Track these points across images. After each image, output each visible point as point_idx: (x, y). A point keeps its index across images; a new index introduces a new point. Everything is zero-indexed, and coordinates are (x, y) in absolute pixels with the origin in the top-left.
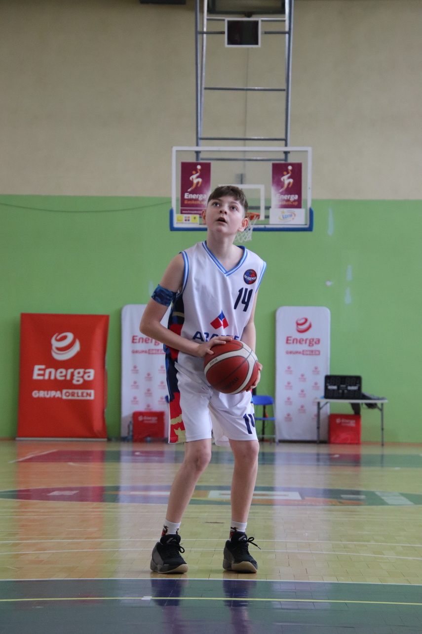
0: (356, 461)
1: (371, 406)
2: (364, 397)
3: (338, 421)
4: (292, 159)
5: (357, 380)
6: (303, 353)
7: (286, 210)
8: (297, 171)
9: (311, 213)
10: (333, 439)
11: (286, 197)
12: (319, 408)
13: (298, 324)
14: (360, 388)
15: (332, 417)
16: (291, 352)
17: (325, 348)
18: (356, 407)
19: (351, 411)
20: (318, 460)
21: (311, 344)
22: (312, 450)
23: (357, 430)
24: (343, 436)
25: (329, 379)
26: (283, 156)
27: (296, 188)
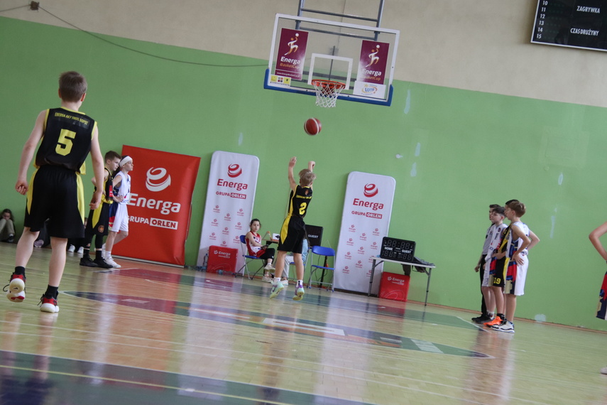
0: (401, 314)
1: (420, 269)
2: (416, 261)
3: (389, 279)
4: (381, 39)
5: (411, 245)
6: (367, 215)
7: (369, 84)
8: (384, 50)
9: (391, 89)
10: (382, 294)
11: (370, 72)
12: (374, 265)
13: (366, 189)
14: (412, 253)
15: (385, 275)
16: (356, 213)
17: (387, 212)
18: (407, 269)
19: (402, 272)
20: (367, 308)
21: (375, 208)
22: (363, 300)
23: (404, 289)
24: (392, 292)
25: (386, 241)
26: (373, 35)
27: (381, 66)
